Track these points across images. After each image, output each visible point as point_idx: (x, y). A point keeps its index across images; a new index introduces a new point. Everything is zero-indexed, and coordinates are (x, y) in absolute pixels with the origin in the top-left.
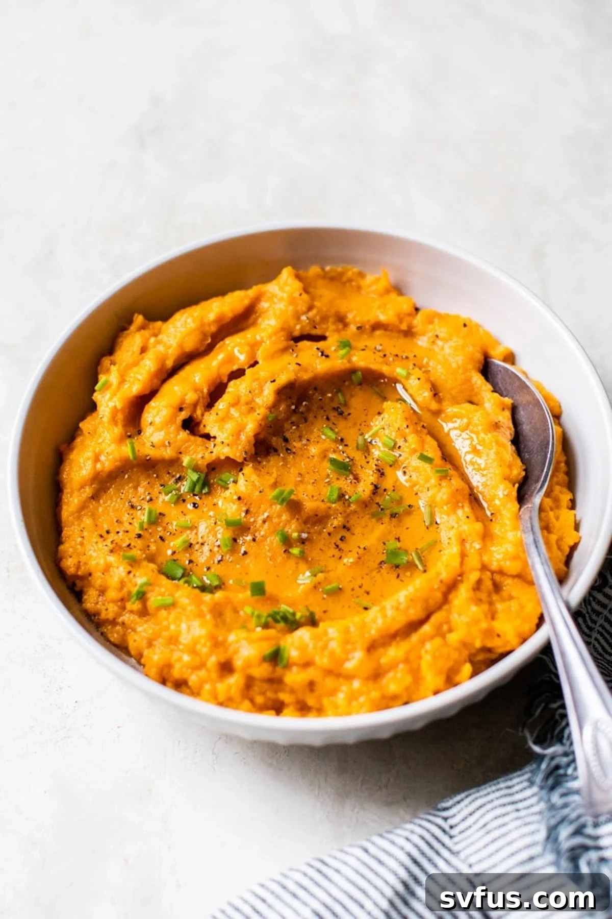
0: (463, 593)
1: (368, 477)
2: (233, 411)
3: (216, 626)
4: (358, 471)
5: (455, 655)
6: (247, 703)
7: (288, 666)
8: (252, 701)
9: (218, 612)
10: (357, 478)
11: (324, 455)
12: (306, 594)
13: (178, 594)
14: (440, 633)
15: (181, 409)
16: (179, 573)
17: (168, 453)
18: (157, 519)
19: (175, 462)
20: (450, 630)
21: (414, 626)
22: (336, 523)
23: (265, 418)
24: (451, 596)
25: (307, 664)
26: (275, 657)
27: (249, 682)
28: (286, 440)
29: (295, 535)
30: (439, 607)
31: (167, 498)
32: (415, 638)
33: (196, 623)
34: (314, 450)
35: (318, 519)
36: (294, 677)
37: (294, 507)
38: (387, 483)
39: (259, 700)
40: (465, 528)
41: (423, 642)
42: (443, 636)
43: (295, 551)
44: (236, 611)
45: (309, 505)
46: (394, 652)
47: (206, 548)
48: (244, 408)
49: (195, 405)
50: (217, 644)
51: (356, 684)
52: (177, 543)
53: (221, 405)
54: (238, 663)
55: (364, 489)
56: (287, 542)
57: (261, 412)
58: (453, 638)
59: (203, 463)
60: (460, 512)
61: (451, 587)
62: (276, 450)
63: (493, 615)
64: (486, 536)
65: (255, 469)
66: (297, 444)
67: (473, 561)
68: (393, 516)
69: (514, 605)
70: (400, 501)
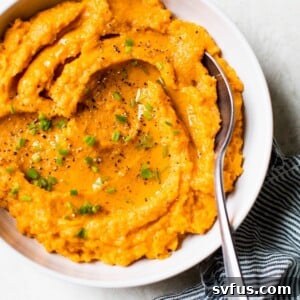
0: (177, 209)
1: (136, 126)
2: (66, 86)
3: (52, 215)
4: (131, 121)
5: (170, 238)
6: (65, 252)
7: (86, 239)
8: (68, 250)
9: (53, 205)
10: (129, 125)
11: (113, 110)
12: (98, 193)
13: (34, 194)
14: (164, 227)
15: (39, 86)
16: (35, 176)
17: (31, 109)
18: (25, 143)
19: (35, 114)
20: (169, 226)
21: (151, 224)
22: (116, 152)
23: (83, 91)
24: (172, 209)
25: (96, 239)
26: (81, 235)
27: (67, 243)
28: (93, 101)
29: (95, 160)
30: (165, 214)
31: (31, 132)
32: (150, 229)
33: (42, 212)
34: (108, 106)
35: (108, 150)
36: (89, 245)
37: (96, 145)
38: (145, 129)
39: (72, 250)
40: (184, 165)
41: (154, 232)
42: (165, 230)
43: (94, 169)
44: (62, 203)
45: (104, 144)
46: (139, 237)
47: (49, 162)
48: (72, 85)
49: (46, 83)
50: (52, 225)
51: (119, 251)
52: (35, 157)
53: (60, 81)
54: (62, 235)
55: (132, 133)
56: (90, 163)
57: (81, 88)
58: (171, 230)
59: (49, 117)
60: (182, 154)
61: (171, 205)
62: (88, 108)
63: (191, 220)
64: (194, 170)
65: (76, 121)
66: (100, 103)
67: (185, 187)
68: (147, 149)
69: (203, 212)
70: (151, 140)
